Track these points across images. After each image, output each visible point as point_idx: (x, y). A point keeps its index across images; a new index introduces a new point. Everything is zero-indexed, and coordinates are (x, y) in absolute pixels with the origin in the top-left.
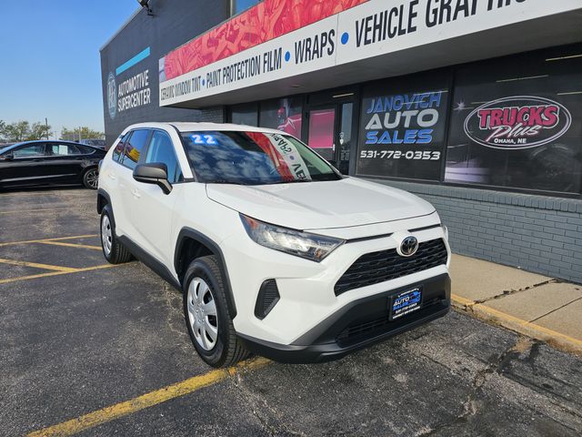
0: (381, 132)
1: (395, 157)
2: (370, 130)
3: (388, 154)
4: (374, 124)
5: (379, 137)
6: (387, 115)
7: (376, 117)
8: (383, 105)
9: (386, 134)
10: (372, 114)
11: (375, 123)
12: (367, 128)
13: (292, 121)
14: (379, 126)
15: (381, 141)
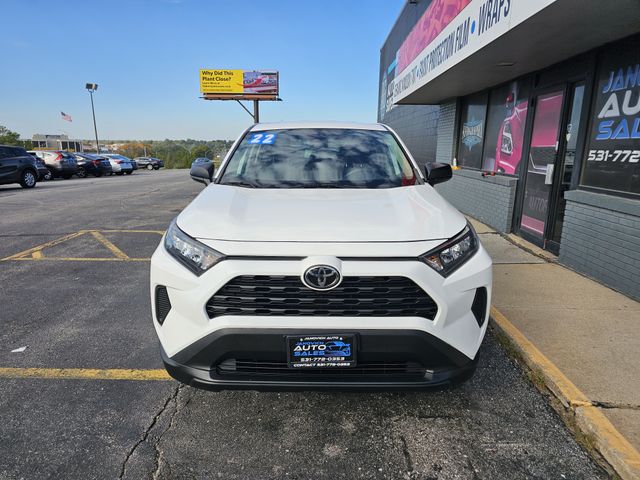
0: (617, 121)
1: (631, 160)
2: (604, 119)
3: (623, 156)
4: (609, 110)
5: (614, 128)
6: (628, 94)
7: (613, 99)
8: (624, 80)
9: (624, 125)
10: (609, 94)
11: (611, 108)
12: (600, 116)
13: (519, 111)
14: (615, 113)
15: (617, 136)
